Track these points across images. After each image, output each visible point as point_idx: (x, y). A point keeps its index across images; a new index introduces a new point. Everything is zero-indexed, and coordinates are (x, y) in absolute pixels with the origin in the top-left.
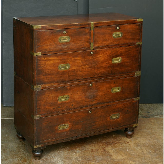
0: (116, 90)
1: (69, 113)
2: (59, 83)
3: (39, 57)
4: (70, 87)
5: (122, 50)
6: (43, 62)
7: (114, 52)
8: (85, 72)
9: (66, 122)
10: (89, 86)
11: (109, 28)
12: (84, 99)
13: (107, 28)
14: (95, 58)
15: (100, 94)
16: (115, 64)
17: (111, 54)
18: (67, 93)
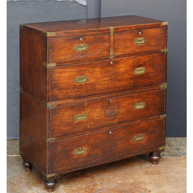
0: (140, 106)
1: (87, 135)
2: (76, 99)
3: (54, 68)
4: (88, 103)
5: (145, 58)
6: (58, 75)
7: (136, 62)
8: (104, 85)
9: (83, 146)
10: (109, 102)
11: (131, 34)
12: (103, 117)
13: (129, 34)
14: (115, 69)
15: (122, 110)
16: (138, 75)
17: (133, 63)
18: (84, 111)
